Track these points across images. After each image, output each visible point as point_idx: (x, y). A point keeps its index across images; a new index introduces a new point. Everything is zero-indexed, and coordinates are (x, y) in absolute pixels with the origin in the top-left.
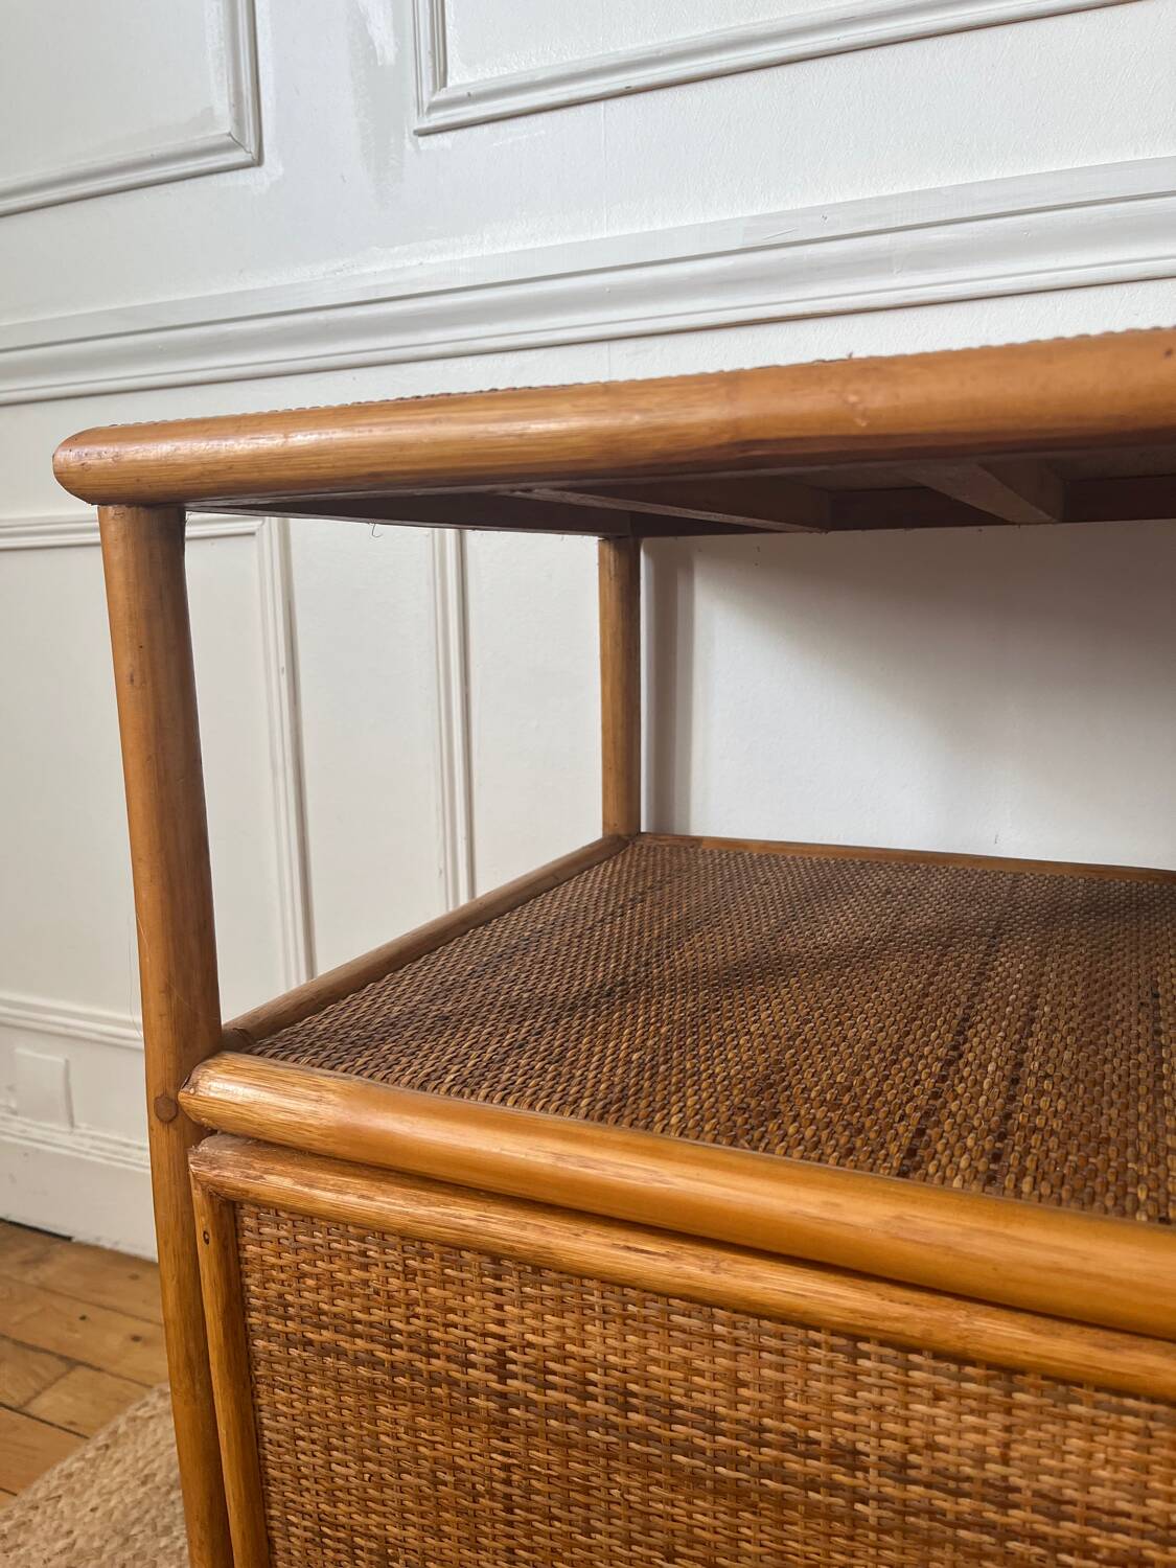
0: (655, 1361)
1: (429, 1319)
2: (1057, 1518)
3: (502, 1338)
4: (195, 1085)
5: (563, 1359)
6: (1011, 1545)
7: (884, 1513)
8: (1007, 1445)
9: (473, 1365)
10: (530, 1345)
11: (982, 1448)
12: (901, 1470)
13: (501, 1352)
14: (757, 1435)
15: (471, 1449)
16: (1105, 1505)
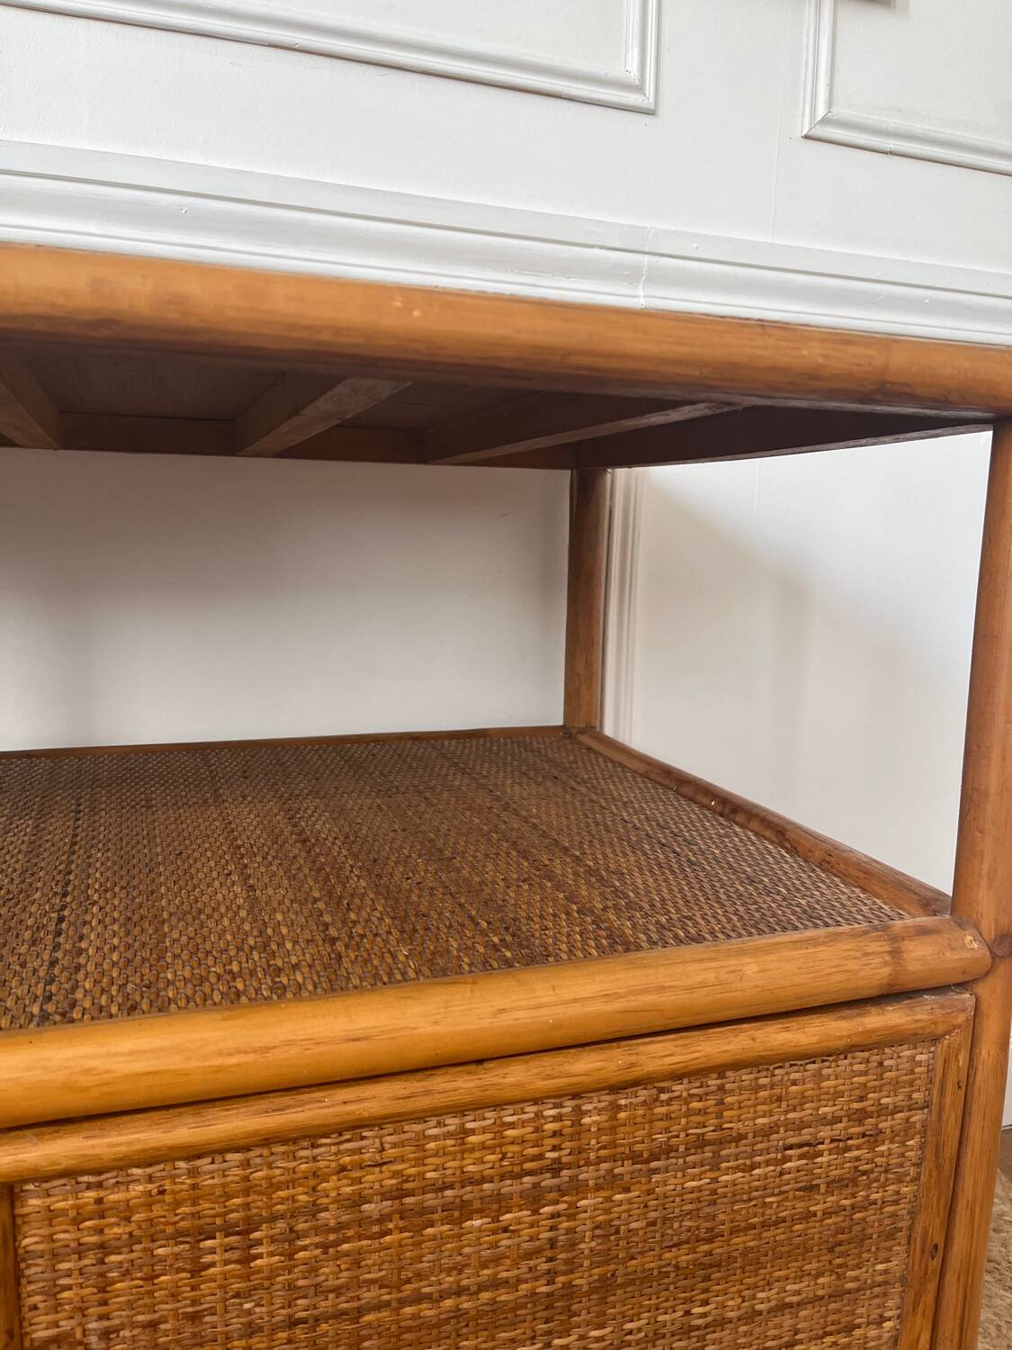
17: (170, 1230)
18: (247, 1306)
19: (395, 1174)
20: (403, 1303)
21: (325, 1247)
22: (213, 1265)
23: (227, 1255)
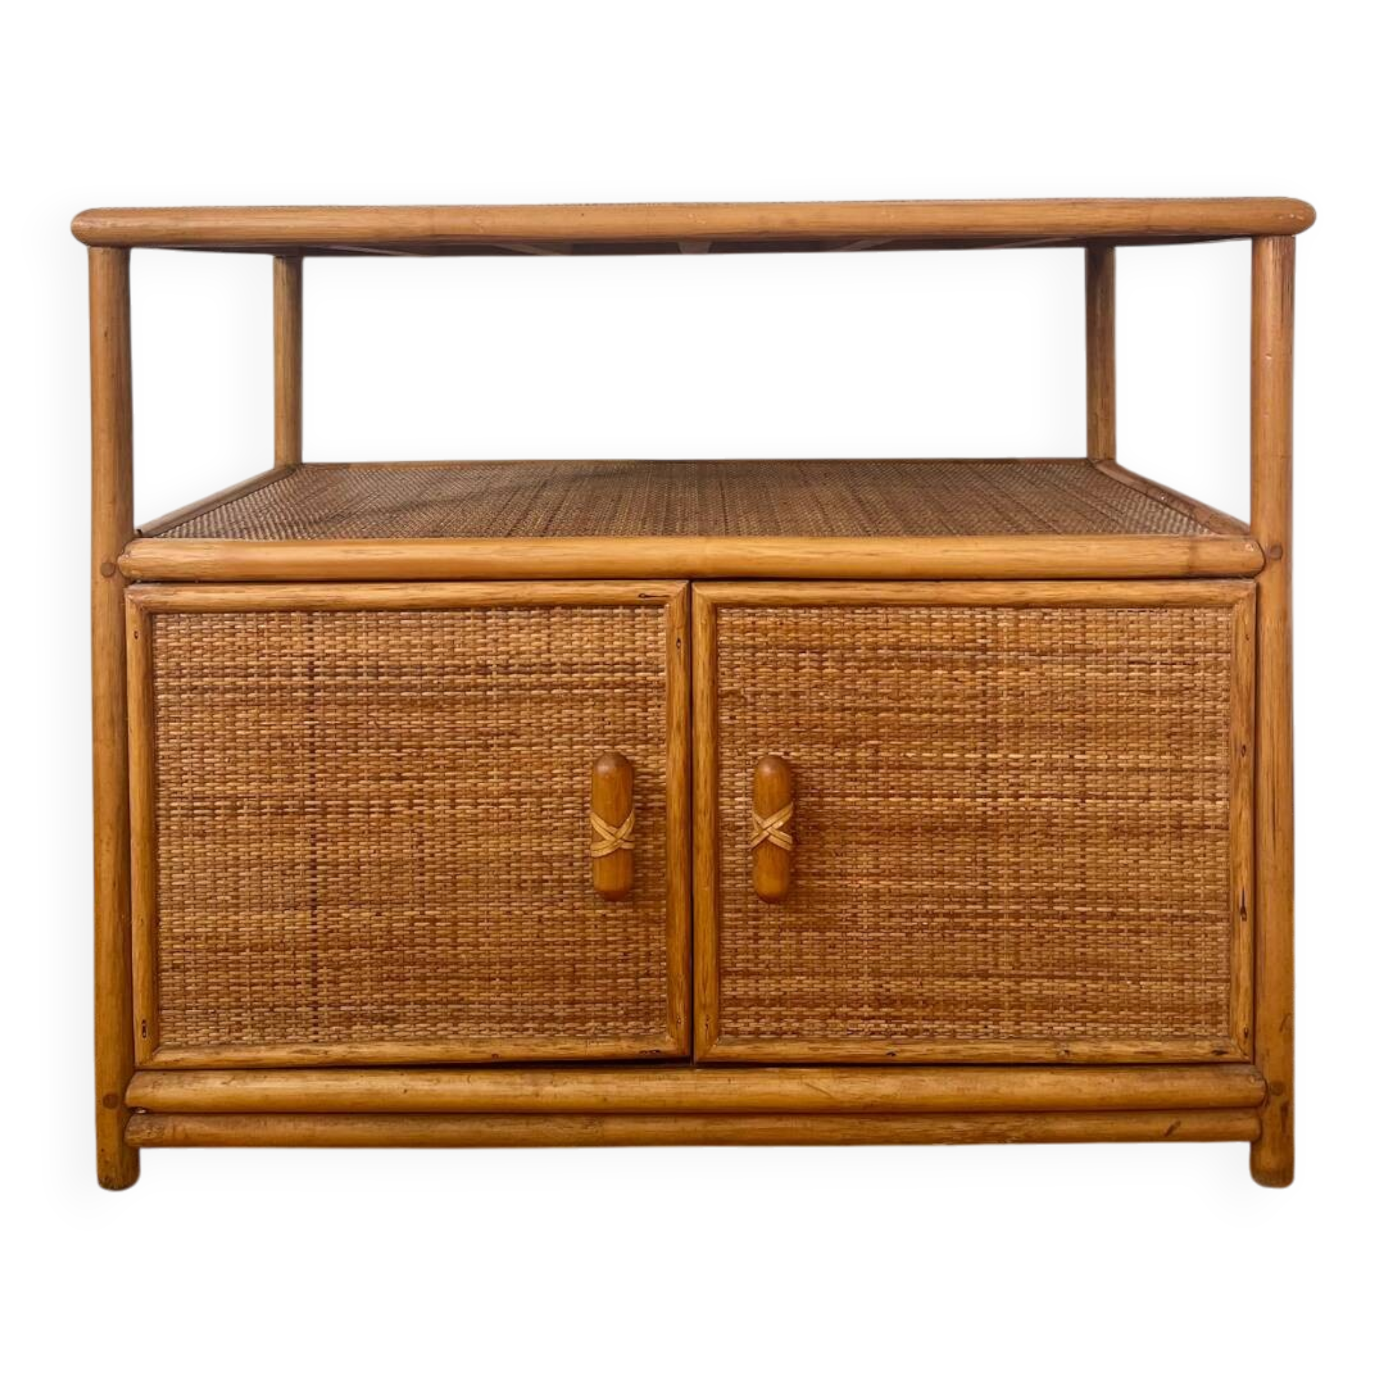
0: (393, 646)
1: (270, 655)
2: (571, 673)
3: (311, 655)
4: (129, 553)
5: (344, 658)
6: (554, 692)
7: (500, 692)
8: (549, 643)
9: (295, 675)
10: (328, 655)
11: (539, 647)
12: (506, 669)
13: (311, 663)
14: (442, 671)
15: (294, 723)
16: (589, 662)
17: (785, 644)
18: (821, 694)
19: (895, 636)
20: (901, 710)
21: (860, 669)
22: (804, 667)
23: (812, 664)
